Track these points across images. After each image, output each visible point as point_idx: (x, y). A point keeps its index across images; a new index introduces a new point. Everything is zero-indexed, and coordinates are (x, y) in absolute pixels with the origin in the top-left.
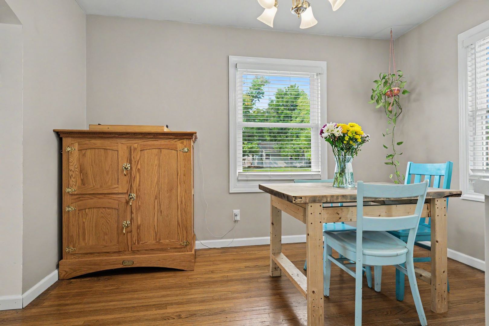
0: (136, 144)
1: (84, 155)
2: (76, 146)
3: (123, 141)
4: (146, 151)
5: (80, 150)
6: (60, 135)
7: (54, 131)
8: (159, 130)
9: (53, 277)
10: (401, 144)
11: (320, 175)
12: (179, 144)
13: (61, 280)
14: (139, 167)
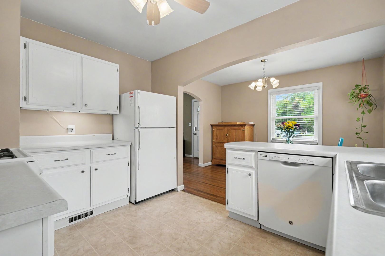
0: (229, 128)
1: (217, 131)
2: (215, 129)
3: (226, 127)
4: (232, 130)
5: (216, 130)
6: (212, 126)
7: (211, 125)
8: (235, 124)
9: (210, 163)
10: (365, 127)
11: (317, 142)
12: (241, 128)
13: (212, 165)
14: (230, 135)
